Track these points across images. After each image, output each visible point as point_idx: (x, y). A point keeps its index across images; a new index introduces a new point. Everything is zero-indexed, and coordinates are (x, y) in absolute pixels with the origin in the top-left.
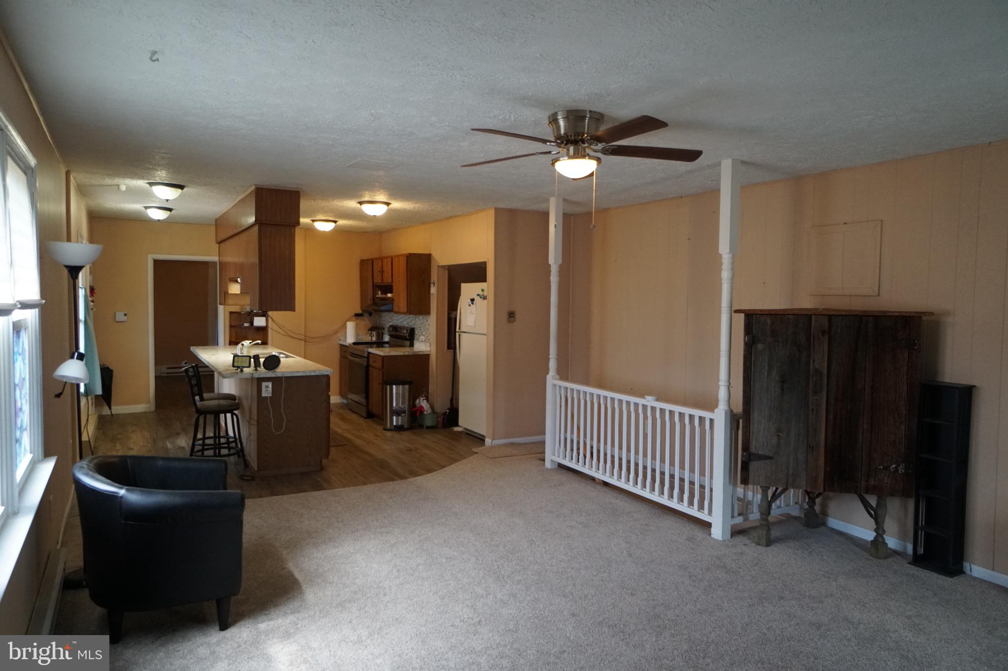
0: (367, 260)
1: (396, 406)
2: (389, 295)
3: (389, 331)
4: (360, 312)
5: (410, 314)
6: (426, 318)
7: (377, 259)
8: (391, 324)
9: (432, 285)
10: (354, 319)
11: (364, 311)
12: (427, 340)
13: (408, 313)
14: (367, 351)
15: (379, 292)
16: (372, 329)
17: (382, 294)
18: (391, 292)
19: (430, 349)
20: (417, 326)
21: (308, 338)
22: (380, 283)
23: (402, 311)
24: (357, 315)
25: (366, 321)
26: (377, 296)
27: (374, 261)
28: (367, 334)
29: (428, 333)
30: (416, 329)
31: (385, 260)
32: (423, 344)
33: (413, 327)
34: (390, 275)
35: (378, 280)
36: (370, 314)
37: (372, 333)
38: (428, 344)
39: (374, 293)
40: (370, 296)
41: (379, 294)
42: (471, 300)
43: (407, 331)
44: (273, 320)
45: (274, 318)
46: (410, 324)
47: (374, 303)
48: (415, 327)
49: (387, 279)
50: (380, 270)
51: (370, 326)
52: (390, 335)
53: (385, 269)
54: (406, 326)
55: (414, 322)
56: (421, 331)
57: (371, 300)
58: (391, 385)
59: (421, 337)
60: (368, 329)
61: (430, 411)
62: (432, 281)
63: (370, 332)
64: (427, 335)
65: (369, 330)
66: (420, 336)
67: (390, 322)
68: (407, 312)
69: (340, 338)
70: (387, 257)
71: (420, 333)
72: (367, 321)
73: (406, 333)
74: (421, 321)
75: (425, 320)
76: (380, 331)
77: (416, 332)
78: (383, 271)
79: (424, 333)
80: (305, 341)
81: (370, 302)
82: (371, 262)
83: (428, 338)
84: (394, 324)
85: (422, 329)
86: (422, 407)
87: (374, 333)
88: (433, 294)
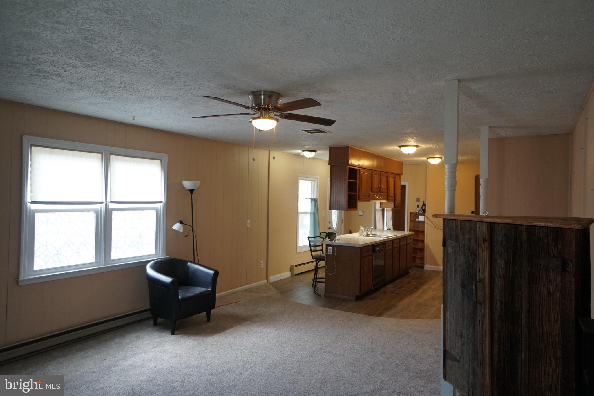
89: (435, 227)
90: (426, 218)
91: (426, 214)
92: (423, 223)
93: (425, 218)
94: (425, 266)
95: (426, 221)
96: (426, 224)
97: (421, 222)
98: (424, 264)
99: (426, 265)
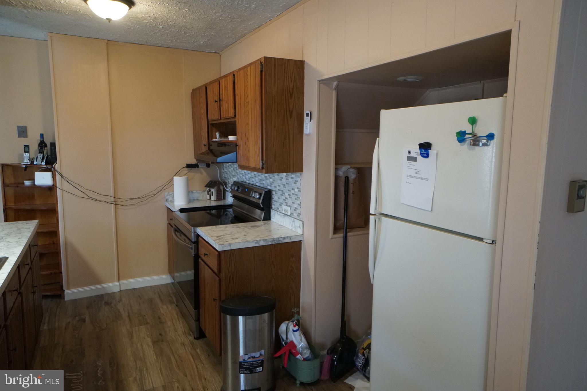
0: (199, 89)
1: (245, 354)
2: (231, 138)
3: (232, 191)
4: (194, 161)
5: (267, 173)
6: (293, 176)
7: (211, 83)
8: (235, 179)
9: (306, 119)
10: (186, 172)
11: (199, 161)
12: (295, 215)
13: (264, 171)
14: (195, 232)
15: (217, 134)
16: (210, 185)
17: (220, 137)
18: (234, 134)
19: (303, 231)
20: (275, 187)
21: (119, 200)
22: (217, 120)
23: (252, 164)
24: (189, 166)
25: (202, 173)
26: (214, 140)
27: (208, 87)
28: (204, 191)
29: (298, 202)
30: (274, 193)
31: (223, 82)
32: (288, 220)
33: (269, 187)
34: (232, 105)
35: (214, 116)
36: (208, 166)
37: (210, 191)
38: (298, 223)
39: (210, 136)
40: (205, 141)
41: (217, 137)
42: (422, 146)
43: (260, 195)
44: (62, 176)
45: (64, 174)
46: (264, 182)
47: (211, 151)
48: (272, 188)
49: (228, 111)
50: (216, 98)
51: (208, 180)
52: (234, 196)
53: (223, 97)
54: (258, 184)
55: (271, 180)
56: (283, 198)
57: (205, 145)
58: (235, 314)
59: (284, 207)
60: (206, 184)
61: (307, 353)
62: (306, 112)
63: (208, 189)
64: (296, 206)
65: (206, 186)
66: (281, 204)
67: (234, 176)
68: (263, 168)
69: (167, 198)
70: (225, 76)
71: (281, 201)
72: (204, 173)
73: (259, 198)
74: (284, 181)
75: (290, 180)
76: (222, 188)
77: (275, 197)
78: (220, 100)
79: (290, 202)
80: (115, 204)
81: (205, 149)
82: (204, 88)
83: (298, 211)
84: (240, 180)
85: (286, 194)
86: (292, 345)
87: (212, 190)
88: (308, 135)
89: (87, 197)
90: (58, 177)
91: (57, 166)
92: (51, 189)
93: (54, 177)
94: (66, 292)
95: (58, 185)
96: (59, 192)
97: (42, 188)
98: (62, 287)
99: (68, 288)
